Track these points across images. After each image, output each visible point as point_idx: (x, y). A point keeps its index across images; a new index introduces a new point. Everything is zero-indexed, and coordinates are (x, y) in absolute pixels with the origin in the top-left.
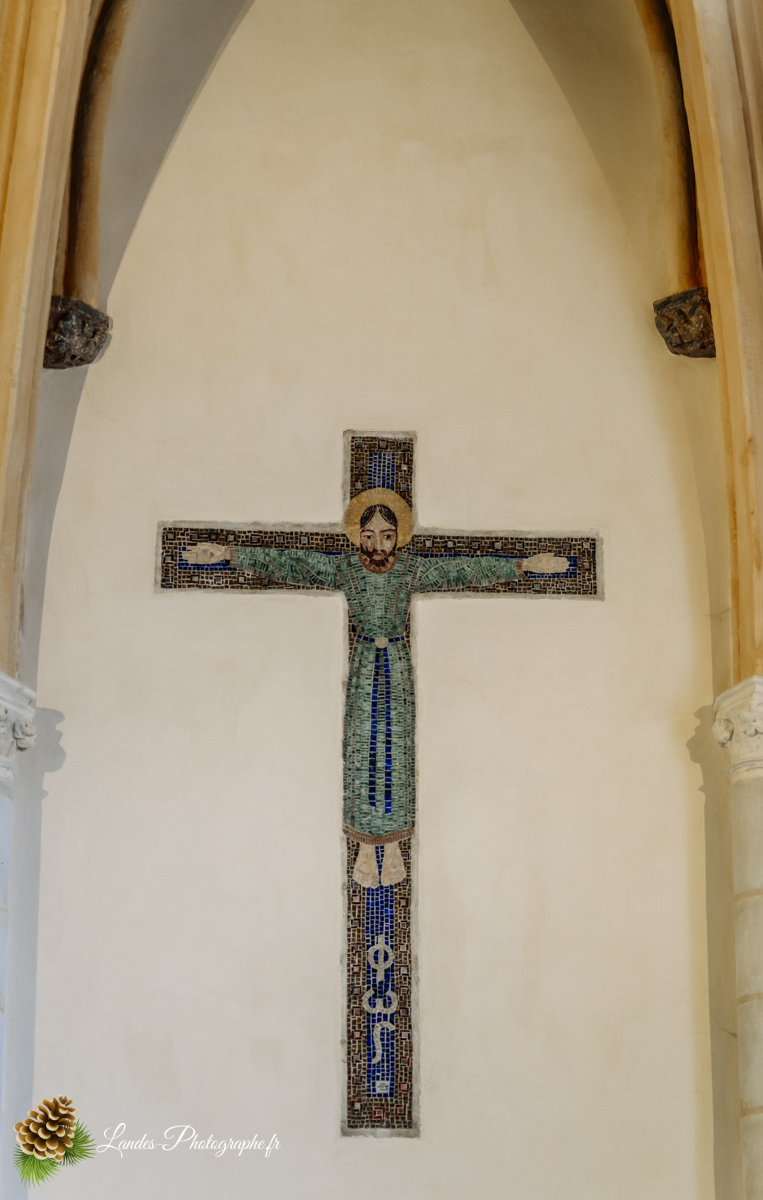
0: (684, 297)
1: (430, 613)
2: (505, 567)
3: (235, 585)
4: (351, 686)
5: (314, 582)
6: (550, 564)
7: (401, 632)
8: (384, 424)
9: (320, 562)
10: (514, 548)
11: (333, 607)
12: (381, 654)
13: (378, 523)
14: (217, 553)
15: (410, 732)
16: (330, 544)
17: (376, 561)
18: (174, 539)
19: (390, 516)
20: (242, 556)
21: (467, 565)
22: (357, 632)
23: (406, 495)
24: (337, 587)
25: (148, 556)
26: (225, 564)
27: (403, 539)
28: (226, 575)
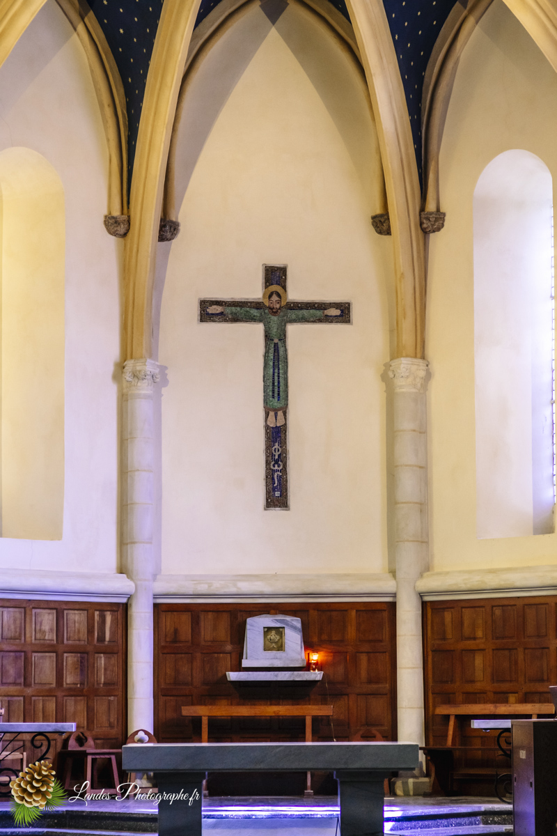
0: (381, 216)
1: (292, 329)
2: (319, 313)
3: (226, 321)
4: (266, 356)
5: (252, 319)
6: (334, 312)
7: (283, 337)
8: (276, 262)
9: (255, 312)
10: (322, 306)
11: (259, 328)
12: (276, 345)
13: (275, 298)
14: (218, 309)
15: (286, 373)
16: (258, 305)
17: (274, 312)
18: (204, 304)
19: (279, 295)
20: (228, 310)
21: (305, 312)
22: (268, 337)
23: (284, 288)
24: (260, 321)
25: (195, 311)
26: (222, 313)
27: (283, 303)
28: (222, 318)
